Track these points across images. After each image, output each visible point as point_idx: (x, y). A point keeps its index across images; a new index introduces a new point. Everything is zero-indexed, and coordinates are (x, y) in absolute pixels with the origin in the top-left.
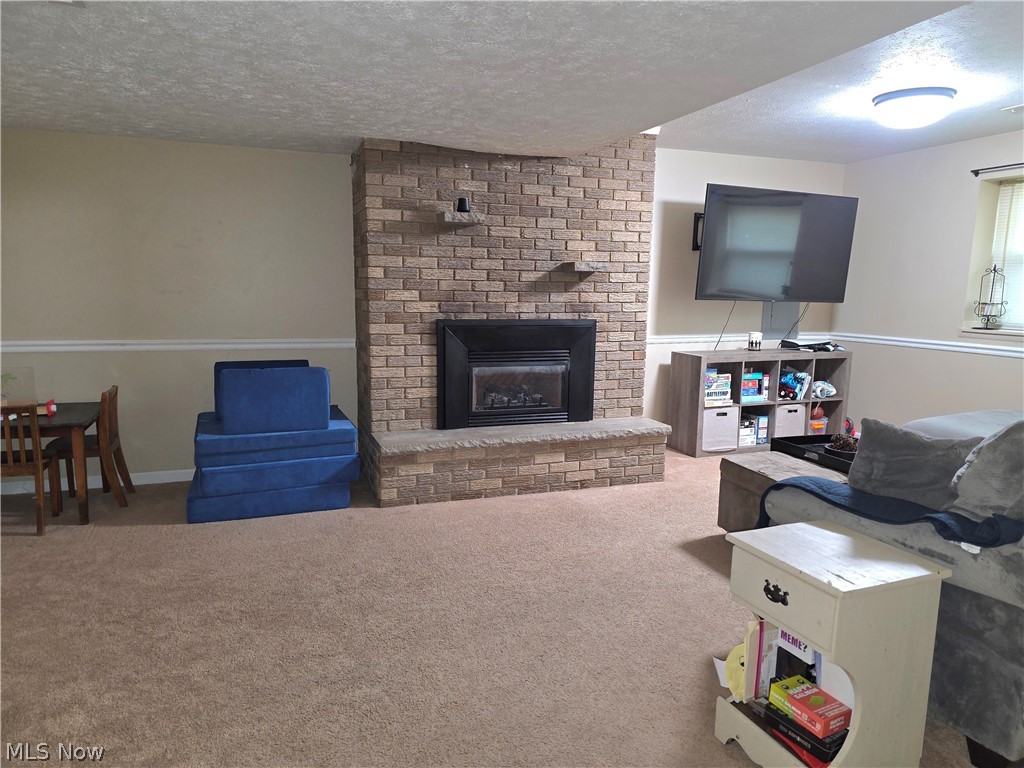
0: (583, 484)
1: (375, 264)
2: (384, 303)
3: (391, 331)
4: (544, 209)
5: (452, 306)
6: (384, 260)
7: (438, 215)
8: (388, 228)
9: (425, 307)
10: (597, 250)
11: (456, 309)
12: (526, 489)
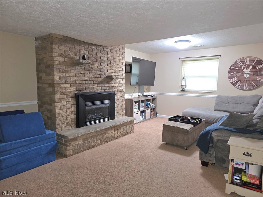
0: (118, 137)
1: (56, 75)
2: (60, 88)
3: (62, 98)
4: (102, 60)
5: (80, 88)
6: (59, 74)
7: (75, 60)
8: (61, 63)
9: (72, 89)
10: (114, 72)
11: (80, 89)
12: (106, 142)
